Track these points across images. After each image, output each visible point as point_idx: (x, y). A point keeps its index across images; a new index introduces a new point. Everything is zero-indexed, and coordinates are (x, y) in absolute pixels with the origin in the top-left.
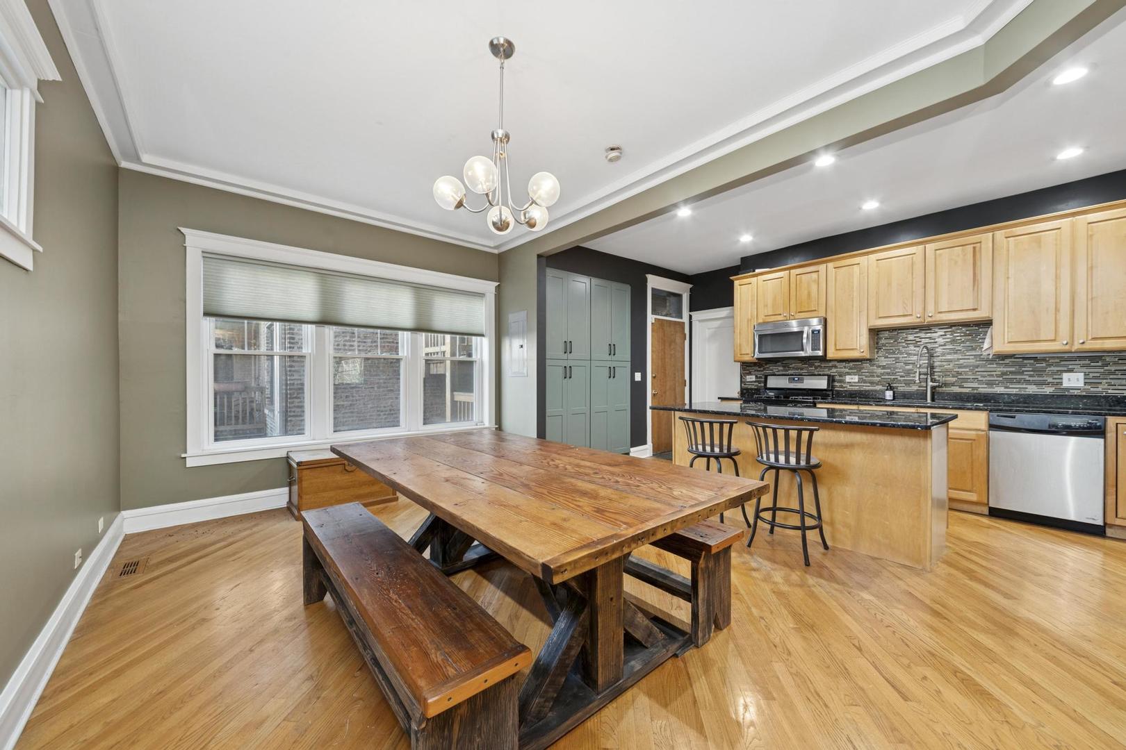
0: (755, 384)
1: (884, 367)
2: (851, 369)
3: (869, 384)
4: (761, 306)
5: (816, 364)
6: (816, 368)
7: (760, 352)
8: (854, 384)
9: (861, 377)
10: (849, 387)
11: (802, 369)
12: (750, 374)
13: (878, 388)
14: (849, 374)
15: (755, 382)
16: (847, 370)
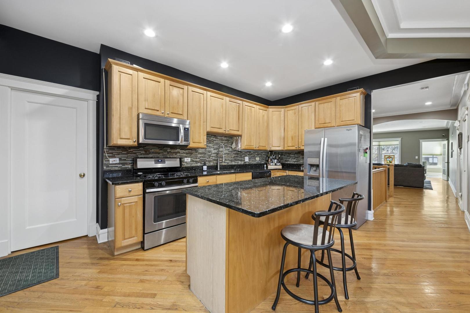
0: (119, 166)
1: (201, 154)
2: (187, 154)
3: (195, 163)
4: (141, 98)
5: (168, 150)
6: (168, 153)
7: (145, 138)
8: (188, 163)
9: (192, 159)
10: (186, 165)
11: (159, 153)
12: (113, 157)
13: (199, 164)
14: (186, 157)
15: (119, 164)
16: (185, 155)
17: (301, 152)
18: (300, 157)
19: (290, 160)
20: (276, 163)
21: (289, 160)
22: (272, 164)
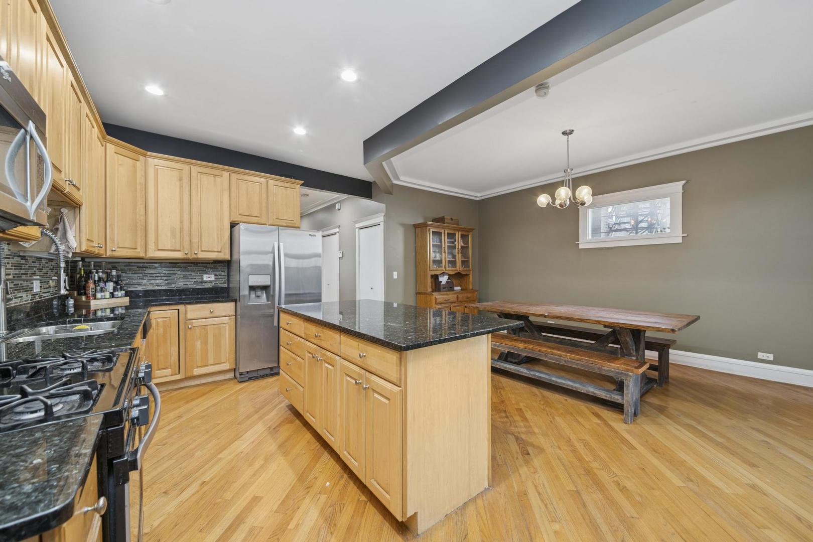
17: (178, 263)
18: (175, 274)
19: (144, 282)
20: (112, 291)
21: (141, 281)
22: (103, 294)
